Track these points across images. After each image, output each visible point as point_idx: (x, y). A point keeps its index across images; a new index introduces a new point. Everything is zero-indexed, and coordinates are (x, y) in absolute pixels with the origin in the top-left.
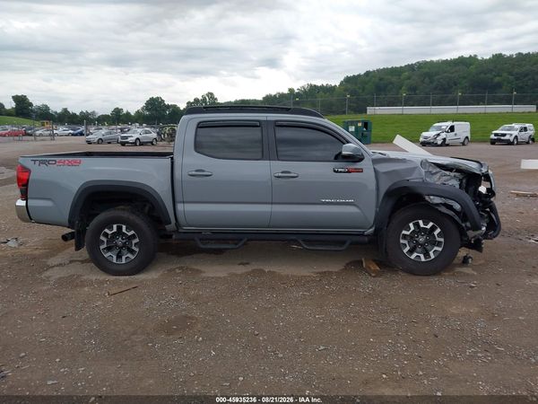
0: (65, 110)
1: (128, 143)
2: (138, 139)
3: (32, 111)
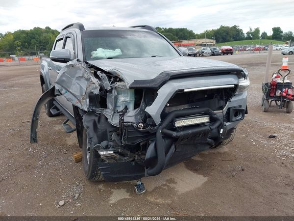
3: (282, 36)
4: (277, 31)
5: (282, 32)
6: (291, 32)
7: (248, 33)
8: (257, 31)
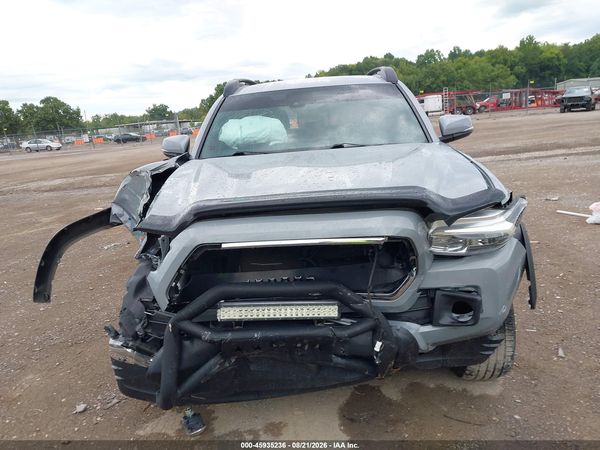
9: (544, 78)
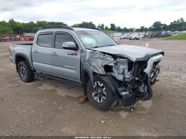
0: (125, 28)
1: (132, 39)
2: (136, 37)
3: (115, 28)
4: (113, 26)
5: (115, 26)
6: (120, 27)
7: (98, 27)
8: (103, 25)
9: (19, 32)
